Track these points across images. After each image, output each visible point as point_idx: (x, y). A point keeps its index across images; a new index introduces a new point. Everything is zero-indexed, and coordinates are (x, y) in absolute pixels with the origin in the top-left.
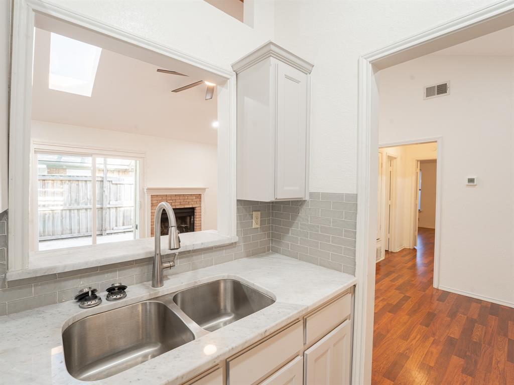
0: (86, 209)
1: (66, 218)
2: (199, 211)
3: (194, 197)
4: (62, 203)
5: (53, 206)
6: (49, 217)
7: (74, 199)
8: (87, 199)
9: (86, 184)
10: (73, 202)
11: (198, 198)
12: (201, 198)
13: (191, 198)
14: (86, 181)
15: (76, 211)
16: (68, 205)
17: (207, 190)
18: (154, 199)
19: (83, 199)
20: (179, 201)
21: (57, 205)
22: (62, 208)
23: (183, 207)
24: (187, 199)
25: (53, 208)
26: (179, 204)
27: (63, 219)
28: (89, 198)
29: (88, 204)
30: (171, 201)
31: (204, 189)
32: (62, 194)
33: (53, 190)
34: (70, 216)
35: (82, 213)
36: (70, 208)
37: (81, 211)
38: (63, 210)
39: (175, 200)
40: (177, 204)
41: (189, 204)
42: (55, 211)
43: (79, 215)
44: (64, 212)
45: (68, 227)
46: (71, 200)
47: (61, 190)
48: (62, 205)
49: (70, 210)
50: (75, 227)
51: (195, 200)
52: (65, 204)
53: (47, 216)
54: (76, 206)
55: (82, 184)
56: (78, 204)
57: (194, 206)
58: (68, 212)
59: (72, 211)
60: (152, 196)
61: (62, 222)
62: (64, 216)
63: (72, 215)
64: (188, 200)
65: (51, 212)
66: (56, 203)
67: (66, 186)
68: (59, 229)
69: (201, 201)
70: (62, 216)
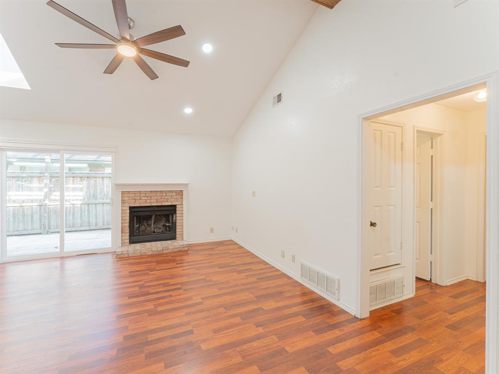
0: (103, 204)
1: (84, 212)
2: (180, 209)
3: (174, 194)
4: (82, 198)
5: (73, 200)
6: (70, 210)
7: (92, 194)
8: (104, 194)
9: (103, 180)
10: (91, 197)
11: (179, 194)
12: (183, 195)
13: (170, 194)
14: (103, 178)
15: (94, 206)
16: (86, 200)
17: (189, 185)
18: (125, 195)
19: (100, 195)
20: (156, 198)
21: (77, 200)
22: (81, 202)
23: (160, 204)
24: (166, 195)
25: (73, 202)
26: (155, 201)
27: (82, 212)
28: (105, 193)
29: (105, 199)
30: (146, 198)
31: (186, 185)
32: (81, 190)
33: (73, 186)
34: (88, 209)
35: (99, 207)
36: (88, 203)
37: (98, 206)
38: (81, 204)
39: (151, 196)
40: (152, 201)
41: (167, 201)
42: (75, 205)
43: (96, 209)
44: (83, 206)
45: (87, 220)
46: (90, 195)
47: (81, 186)
48: (81, 200)
49: (88, 204)
50: (93, 221)
51: (175, 197)
52: (84, 199)
53: (68, 209)
54: (93, 201)
55: (99, 181)
56: (96, 199)
57: (174, 204)
58: (87, 206)
59: (90, 206)
60: (123, 193)
61: (81, 215)
62: (83, 210)
63: (90, 209)
64: (166, 197)
65: (71, 206)
66: (76, 198)
67: (85, 183)
68: (79, 221)
69: (182, 198)
70: (81, 210)
